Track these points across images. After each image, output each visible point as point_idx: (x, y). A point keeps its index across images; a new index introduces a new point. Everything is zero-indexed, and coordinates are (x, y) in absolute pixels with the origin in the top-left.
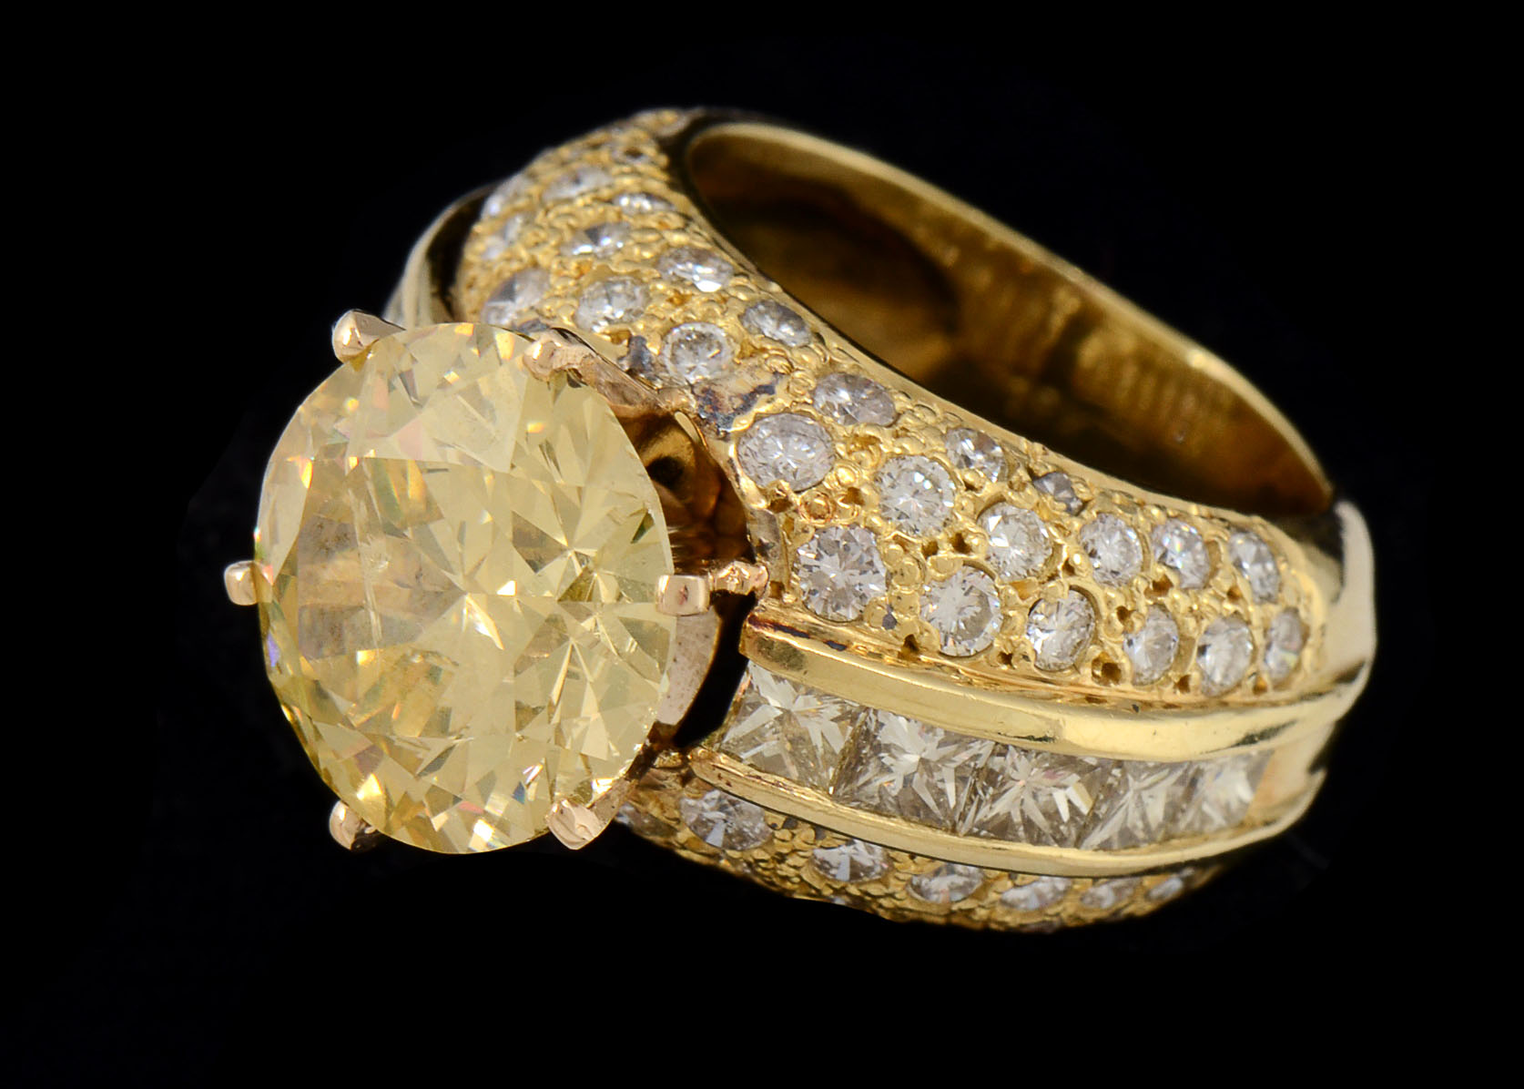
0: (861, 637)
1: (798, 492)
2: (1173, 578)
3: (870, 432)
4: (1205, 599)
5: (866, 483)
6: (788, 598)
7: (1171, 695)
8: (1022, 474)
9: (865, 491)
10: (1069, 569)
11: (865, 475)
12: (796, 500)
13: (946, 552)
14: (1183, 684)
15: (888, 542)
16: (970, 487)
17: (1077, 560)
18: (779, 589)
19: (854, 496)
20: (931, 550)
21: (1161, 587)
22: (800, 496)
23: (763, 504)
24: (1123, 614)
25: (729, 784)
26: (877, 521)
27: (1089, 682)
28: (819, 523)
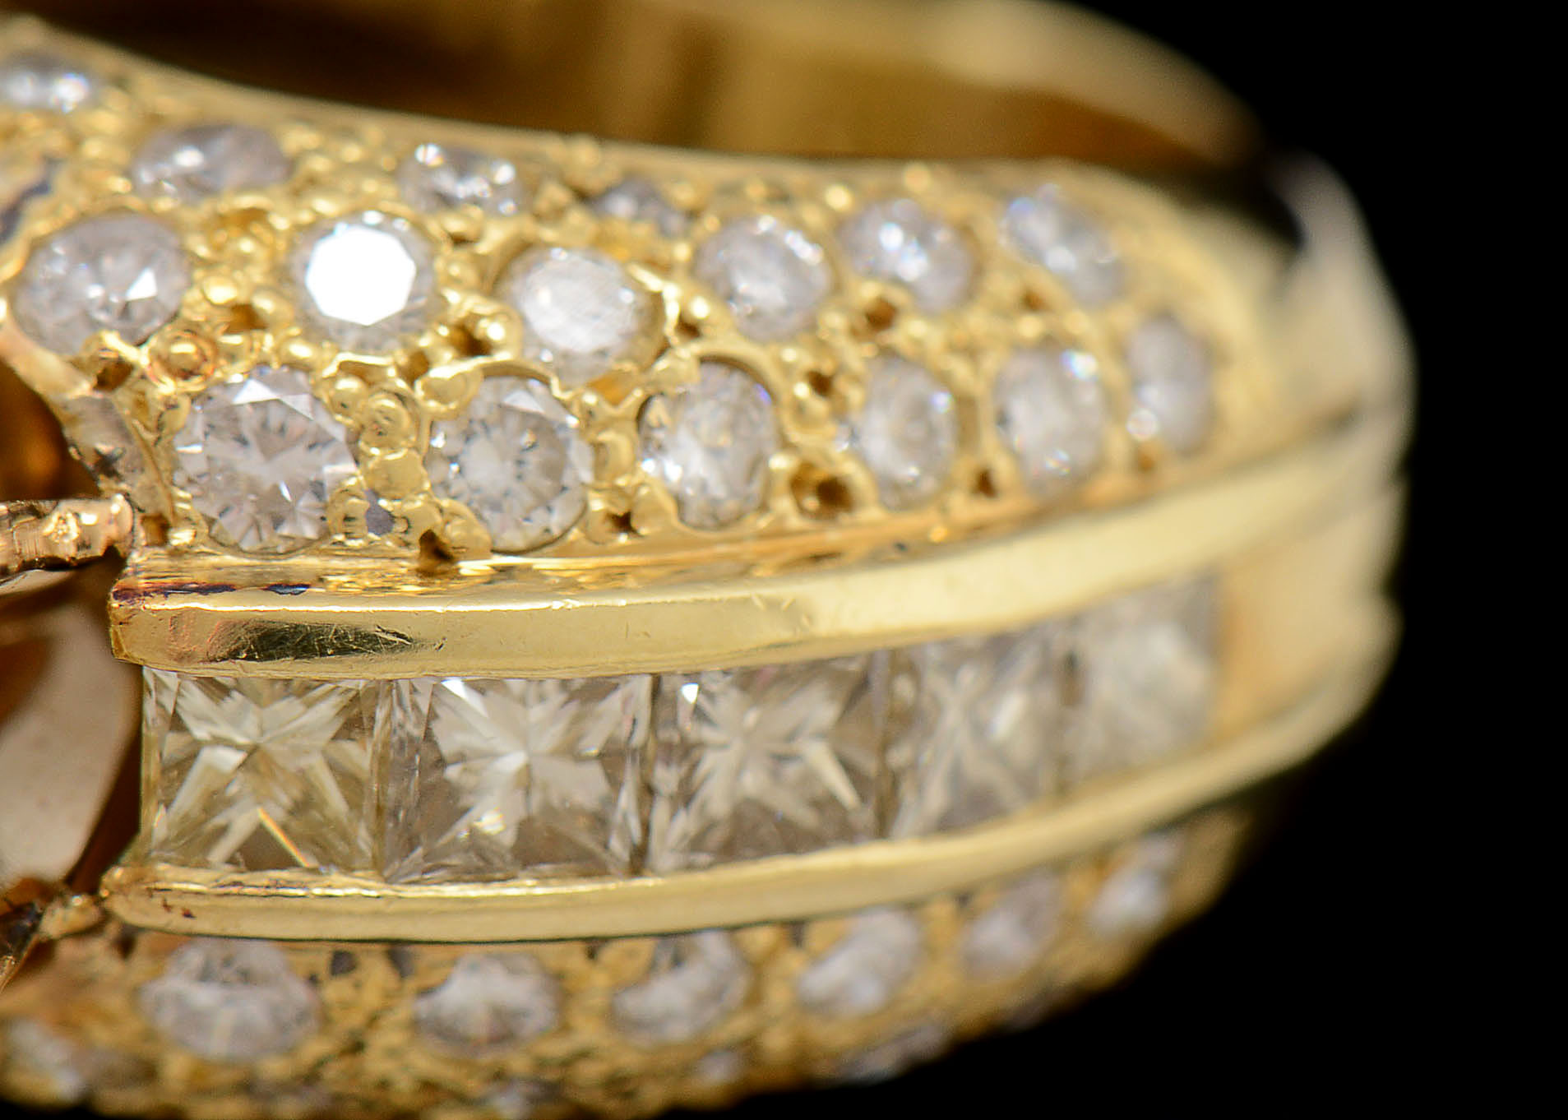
0: (336, 563)
1: (139, 344)
2: (898, 297)
3: (247, 201)
4: (978, 322)
5: (258, 289)
6: (181, 537)
7: (965, 508)
8: (555, 194)
9: (265, 304)
10: (690, 329)
11: (257, 274)
12: (139, 357)
13: (448, 367)
14: (985, 485)
15: (333, 379)
16: (459, 241)
17: (700, 309)
18: (161, 526)
19: (246, 318)
20: (417, 367)
21: (880, 318)
22: (145, 349)
23: (85, 387)
24: (821, 384)
25: (188, 915)
26: (301, 351)
27: (795, 522)
28: (195, 385)
